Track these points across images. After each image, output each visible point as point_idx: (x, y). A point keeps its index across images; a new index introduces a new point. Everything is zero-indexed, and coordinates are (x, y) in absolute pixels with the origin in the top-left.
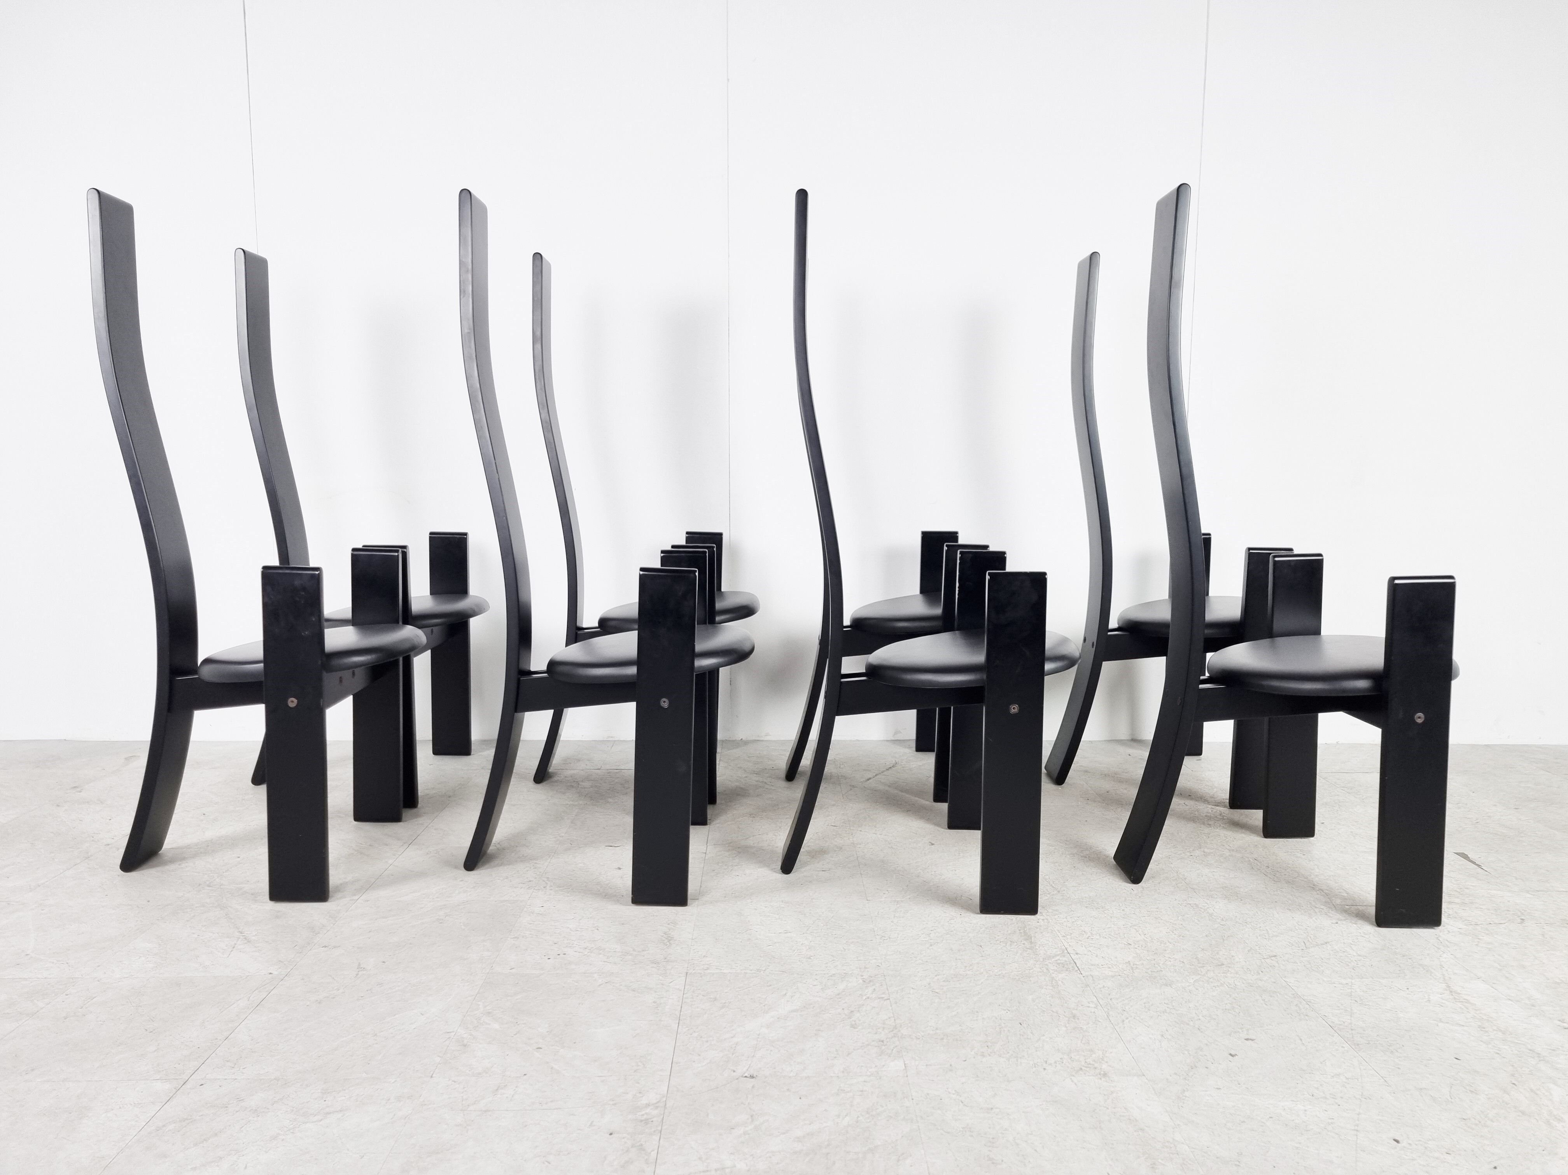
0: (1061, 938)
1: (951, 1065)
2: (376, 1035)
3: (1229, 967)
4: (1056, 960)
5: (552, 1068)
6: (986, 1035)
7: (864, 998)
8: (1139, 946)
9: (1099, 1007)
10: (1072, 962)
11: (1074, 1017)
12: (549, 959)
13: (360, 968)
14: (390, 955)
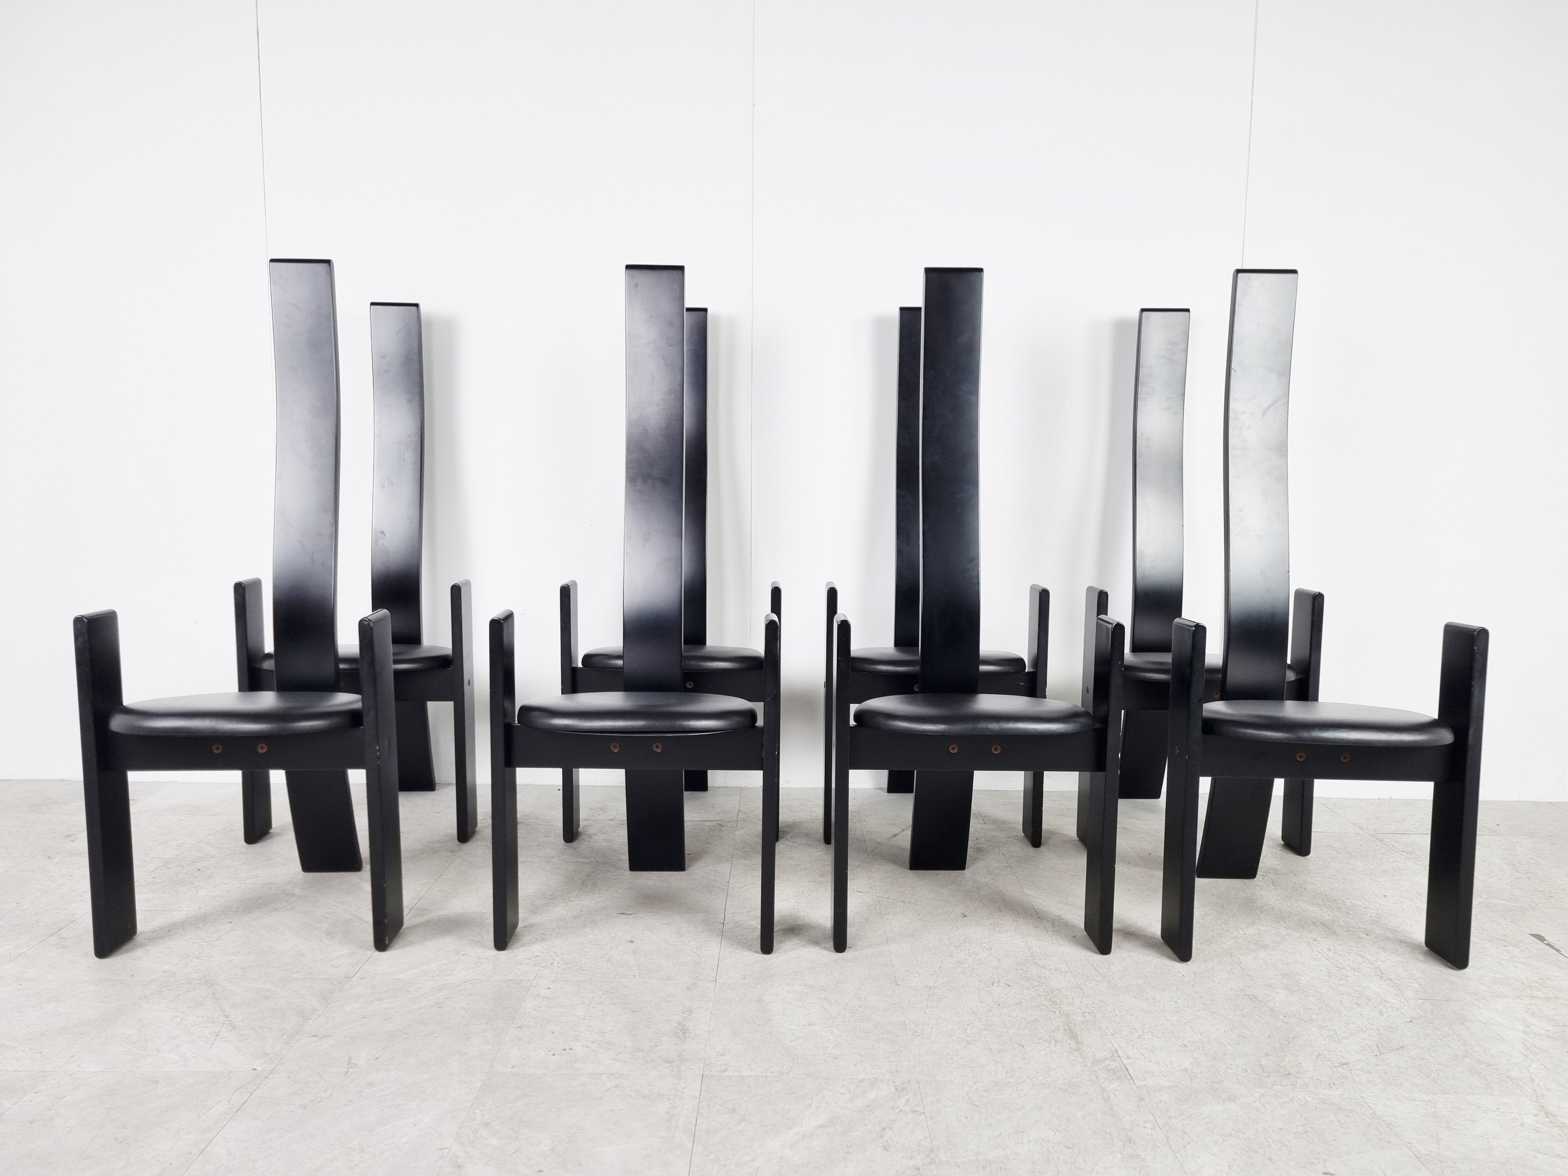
0: (1110, 1037)
2: (363, 1151)
3: (1298, 1078)
4: (1106, 1066)
7: (897, 1111)
8: (1196, 1049)
9: (1157, 1128)
10: (1124, 1068)
12: (554, 1055)
13: (350, 1063)
14: (383, 1048)
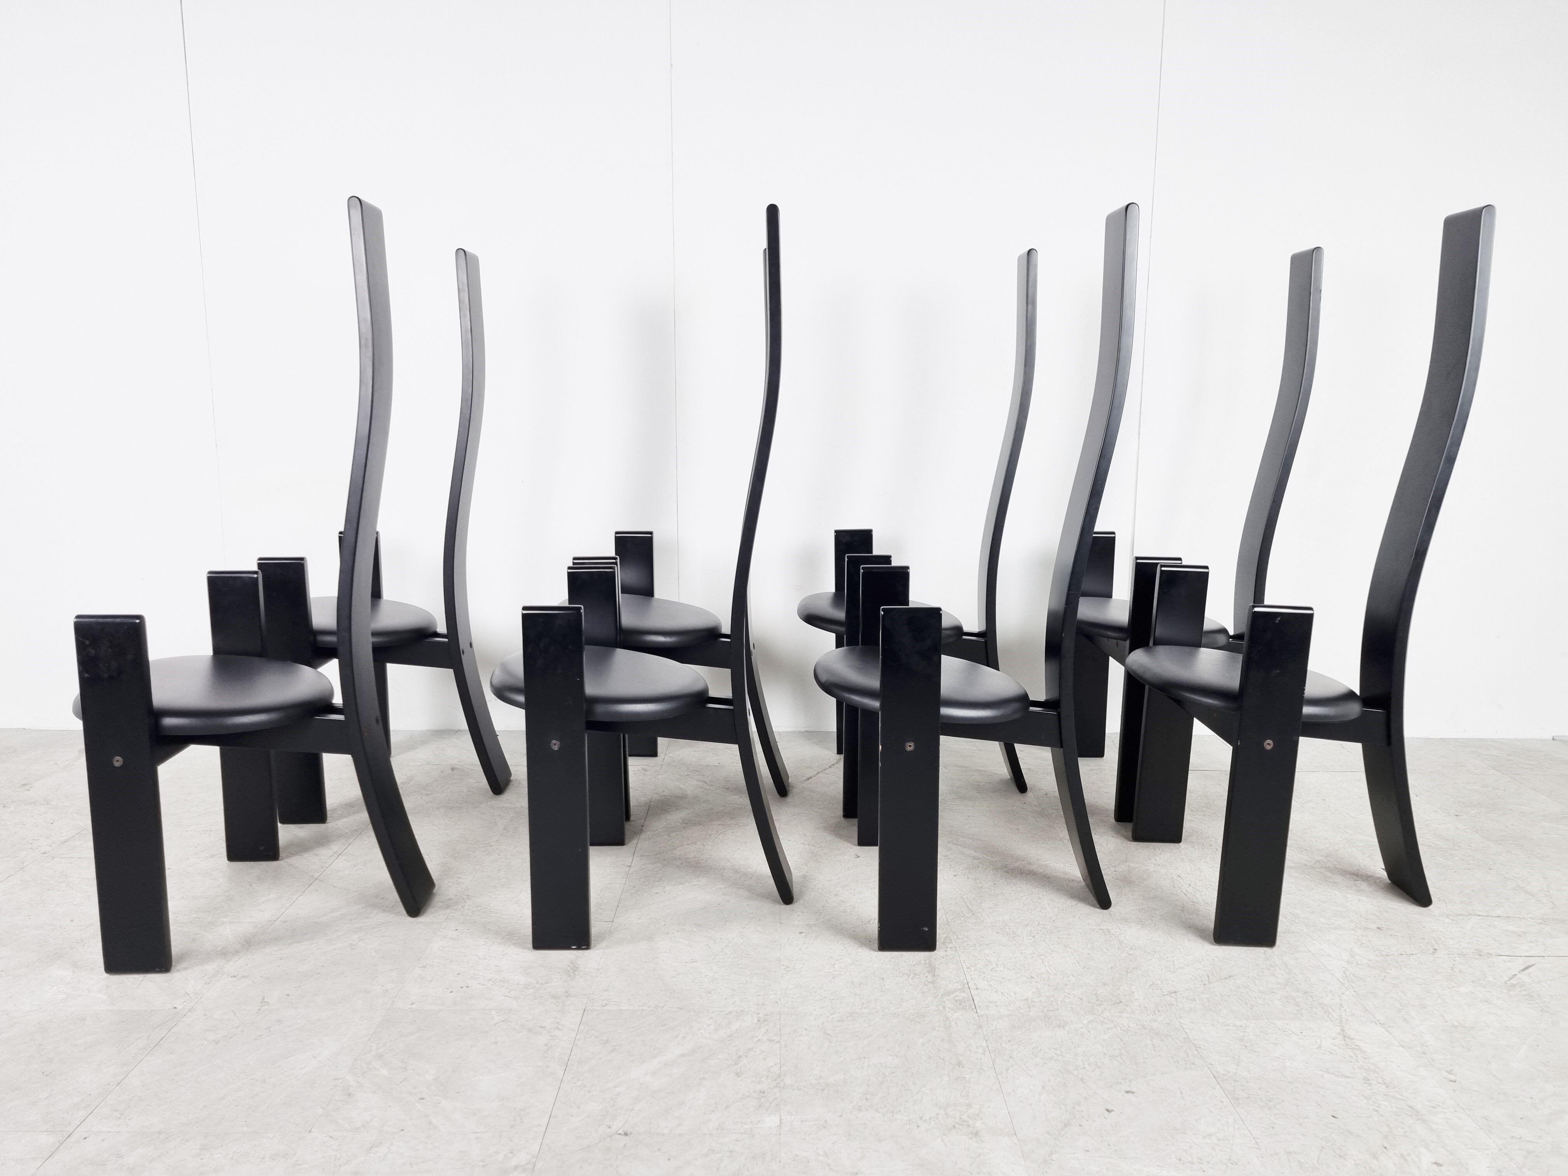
0: (965, 969)
1: (826, 1121)
2: (264, 1081)
3: (1127, 1005)
4: (955, 997)
5: (430, 1123)
6: (868, 1086)
7: (755, 1040)
8: (1041, 980)
9: (987, 1053)
10: (971, 999)
11: (959, 1064)
12: (451, 992)
13: (263, 1002)
14: (295, 987)
